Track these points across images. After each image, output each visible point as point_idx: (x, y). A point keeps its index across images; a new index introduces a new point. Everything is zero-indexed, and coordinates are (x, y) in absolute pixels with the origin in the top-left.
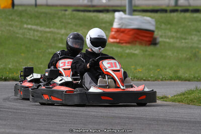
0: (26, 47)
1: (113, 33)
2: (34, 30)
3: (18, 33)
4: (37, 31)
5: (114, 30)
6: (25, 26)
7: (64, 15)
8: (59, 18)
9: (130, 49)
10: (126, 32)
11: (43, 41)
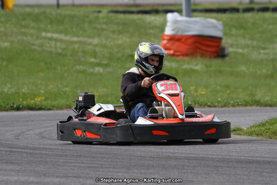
0: (46, 64)
1: (165, 42)
2: (56, 40)
3: (34, 45)
4: (61, 41)
5: (166, 38)
6: (44, 34)
7: (97, 18)
8: (90, 22)
9: (188, 64)
10: (183, 40)
11: (68, 54)
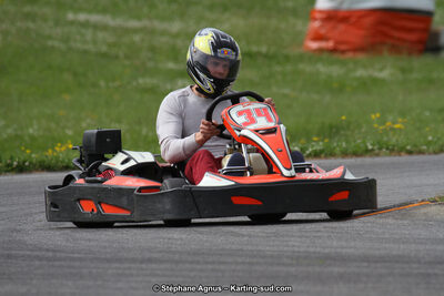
0: (75, 74)
1: (317, 24)
2: (96, 27)
3: (50, 37)
4: (105, 28)
5: (318, 15)
6: (70, 16)
9: (364, 67)
10: (353, 20)
11: (121, 54)
